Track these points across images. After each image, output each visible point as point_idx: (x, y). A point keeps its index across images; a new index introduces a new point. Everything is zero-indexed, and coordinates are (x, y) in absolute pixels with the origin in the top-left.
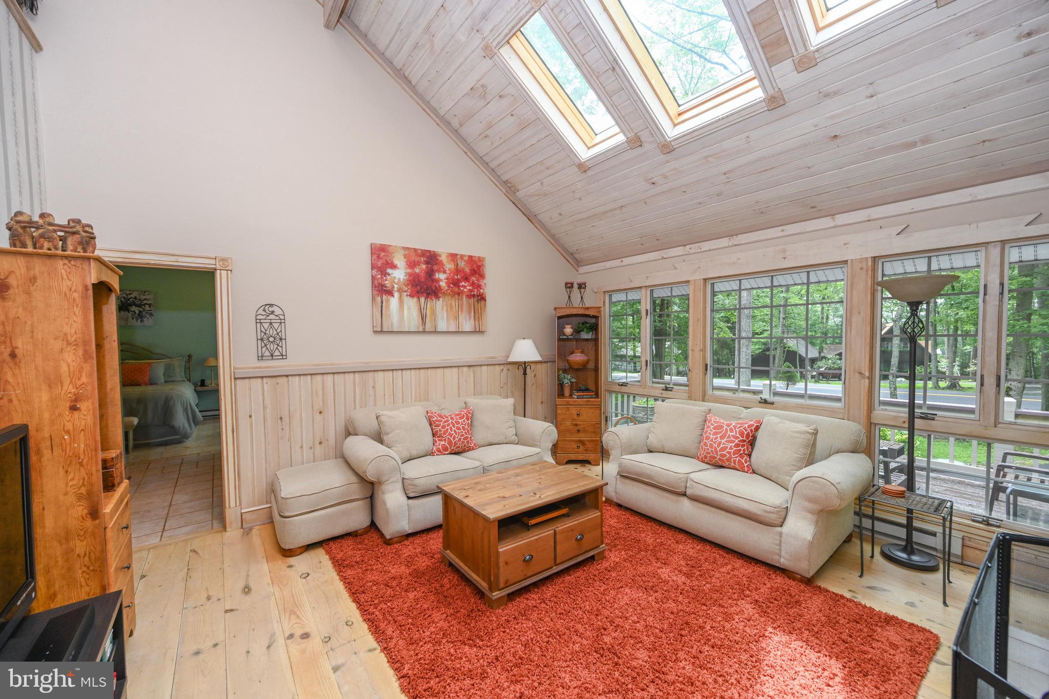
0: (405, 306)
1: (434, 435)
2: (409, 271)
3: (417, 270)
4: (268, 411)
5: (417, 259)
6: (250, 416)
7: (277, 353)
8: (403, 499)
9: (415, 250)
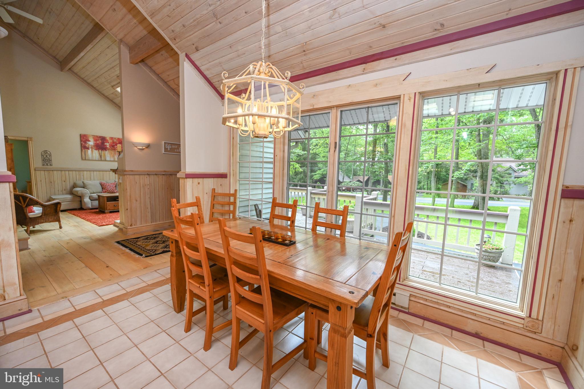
0: (94, 153)
1: (102, 189)
2: (95, 142)
3: (98, 142)
4: (47, 180)
5: (98, 139)
6: (41, 181)
7: (49, 164)
8: (89, 201)
9: (97, 136)
